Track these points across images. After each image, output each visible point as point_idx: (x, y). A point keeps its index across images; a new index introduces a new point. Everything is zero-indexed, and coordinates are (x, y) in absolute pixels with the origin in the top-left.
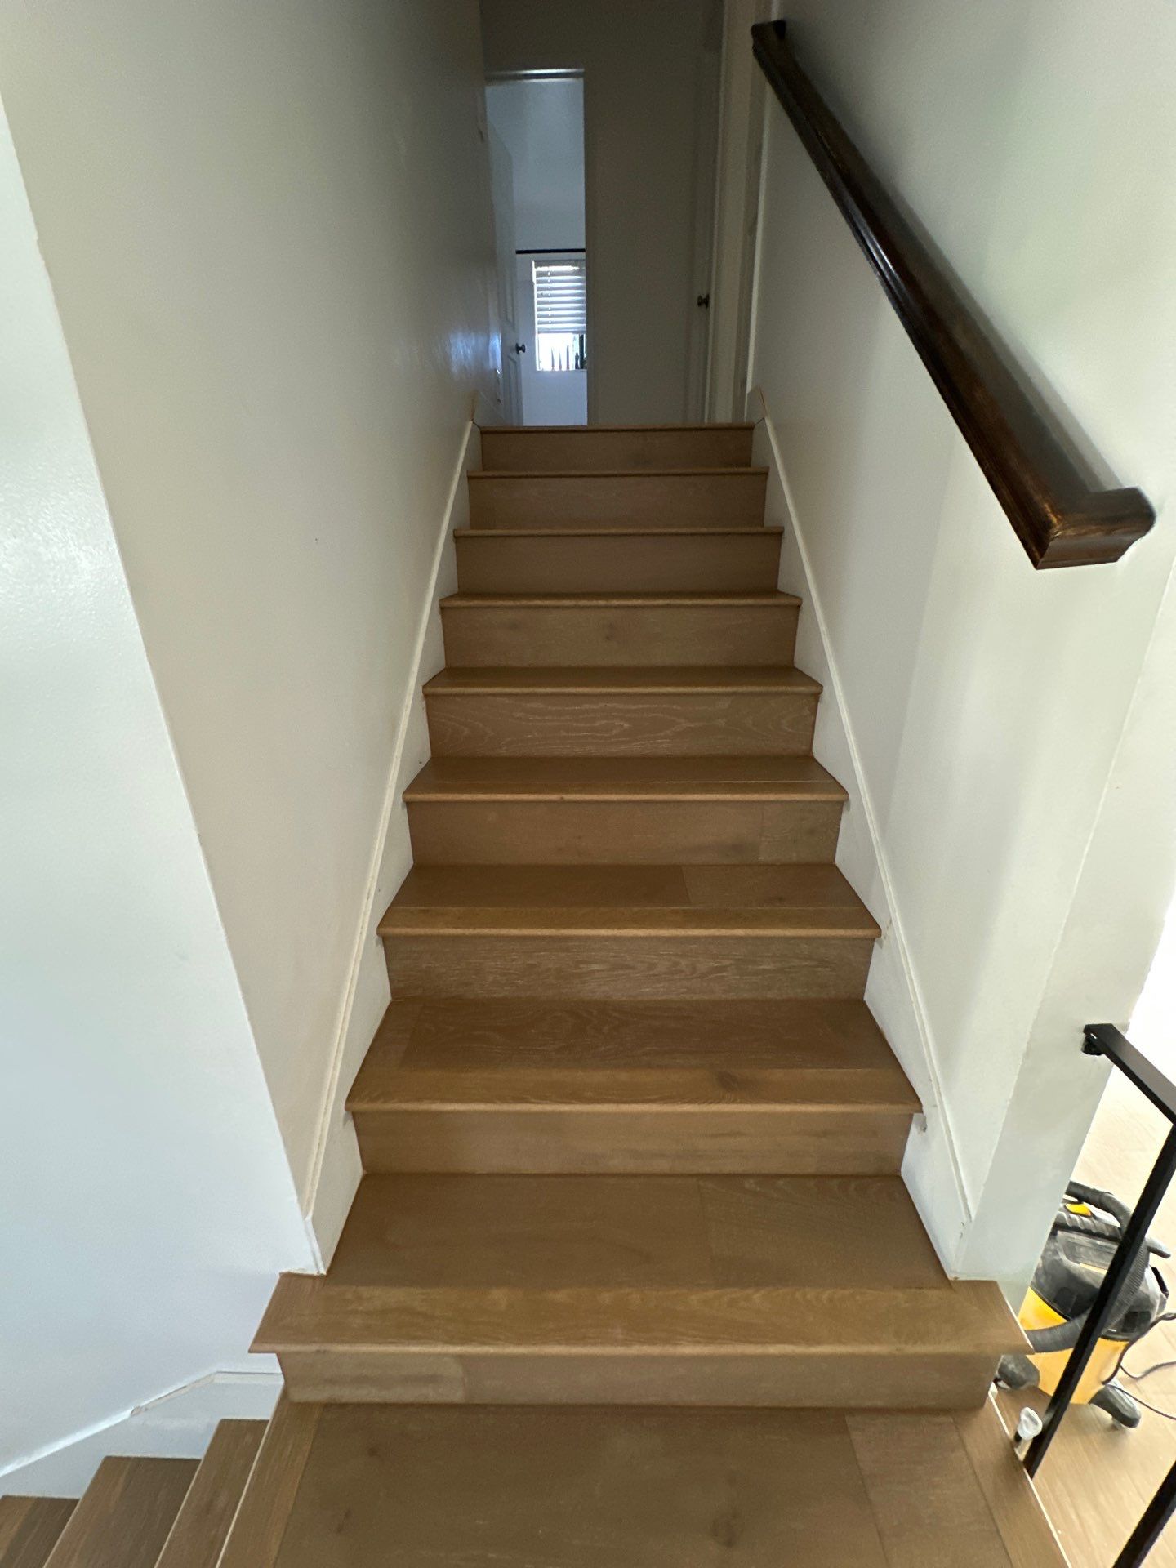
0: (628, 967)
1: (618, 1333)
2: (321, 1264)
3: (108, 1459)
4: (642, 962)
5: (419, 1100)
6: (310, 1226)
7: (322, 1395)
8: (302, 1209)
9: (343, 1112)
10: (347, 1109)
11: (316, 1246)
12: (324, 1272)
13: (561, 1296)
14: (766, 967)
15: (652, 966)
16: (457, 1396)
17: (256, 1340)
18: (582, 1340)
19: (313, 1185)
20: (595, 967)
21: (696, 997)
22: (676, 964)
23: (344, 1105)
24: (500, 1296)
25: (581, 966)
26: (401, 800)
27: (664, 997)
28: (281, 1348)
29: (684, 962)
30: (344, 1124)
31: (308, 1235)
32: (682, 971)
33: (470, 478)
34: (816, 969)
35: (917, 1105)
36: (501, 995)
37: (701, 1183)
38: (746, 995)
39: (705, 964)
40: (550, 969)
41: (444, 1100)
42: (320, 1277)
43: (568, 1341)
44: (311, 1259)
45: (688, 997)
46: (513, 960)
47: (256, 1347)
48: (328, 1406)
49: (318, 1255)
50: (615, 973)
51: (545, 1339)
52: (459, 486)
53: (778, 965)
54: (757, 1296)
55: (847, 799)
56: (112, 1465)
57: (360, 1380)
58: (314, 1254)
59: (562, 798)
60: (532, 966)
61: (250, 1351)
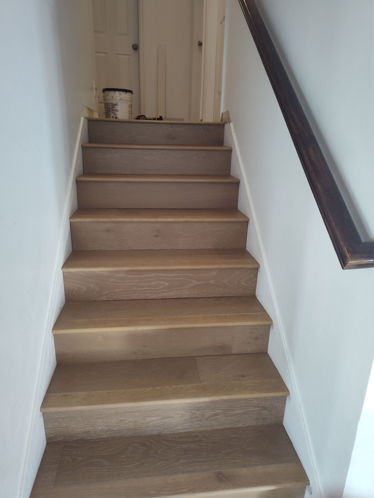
14: (237, 412)
29: (198, 413)
32: (197, 417)
33: (83, 147)
53: (243, 411)
55: (272, 324)
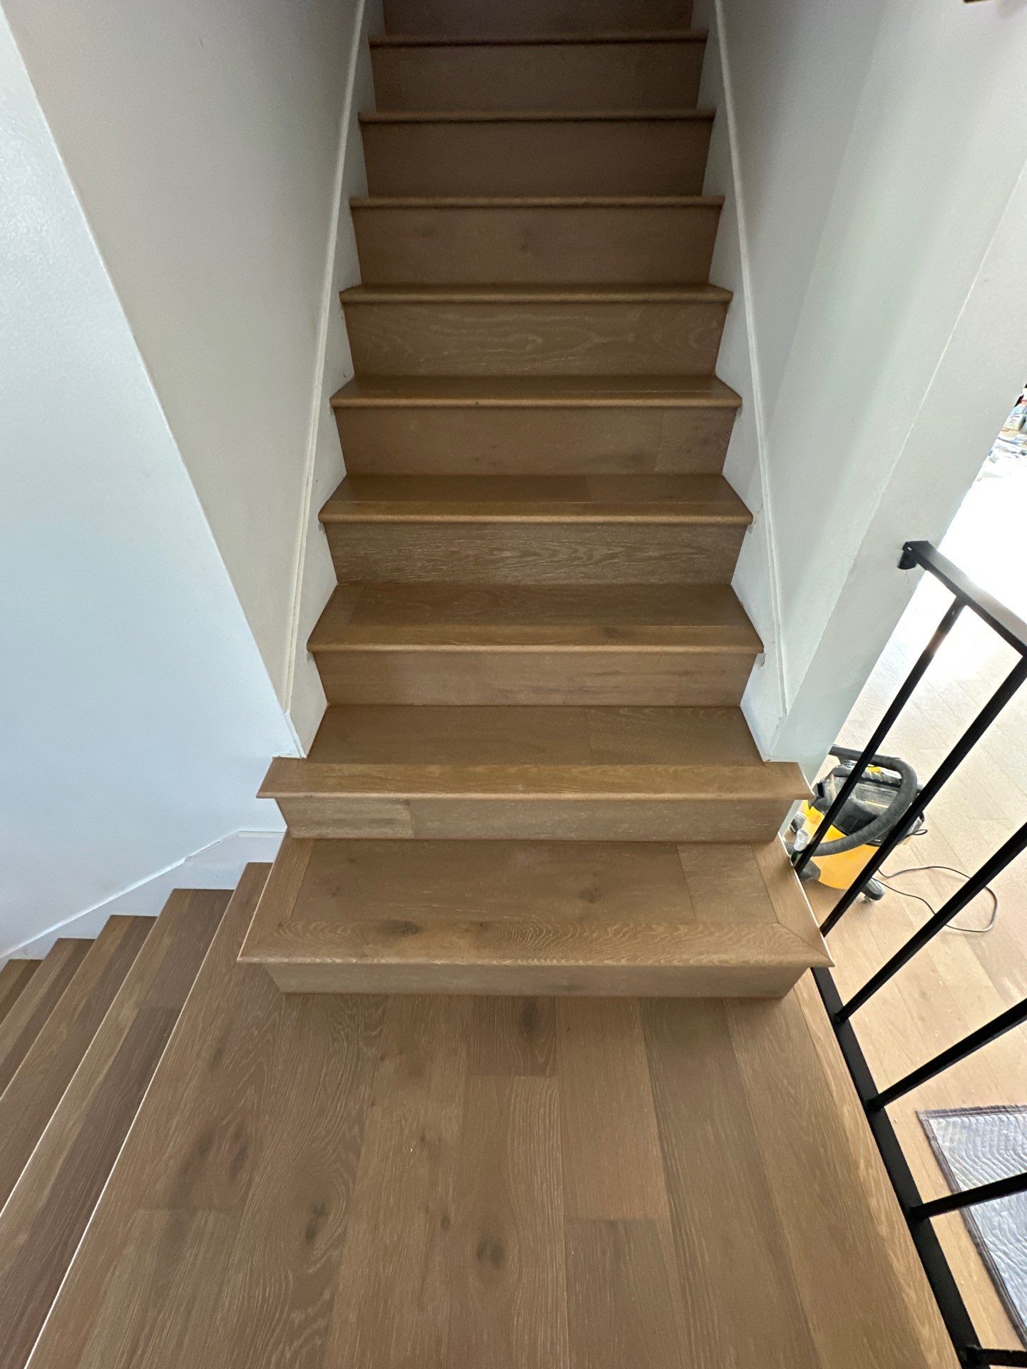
0: (536, 554)
1: (520, 787)
2: (301, 749)
3: (175, 890)
4: (547, 549)
5: (367, 643)
6: (290, 720)
7: (314, 833)
8: (281, 705)
9: (306, 652)
10: (308, 649)
11: (296, 736)
12: (305, 756)
13: (480, 769)
14: (651, 554)
15: (555, 553)
16: (408, 833)
17: (261, 790)
18: (495, 791)
19: (287, 692)
20: (508, 554)
21: (592, 582)
22: (576, 551)
23: (306, 646)
24: (435, 769)
25: (495, 553)
26: (329, 405)
27: (565, 582)
28: (279, 795)
29: (582, 550)
30: (308, 661)
31: (290, 728)
32: (580, 558)
33: (373, 46)
34: (693, 556)
35: (760, 648)
36: (428, 580)
37: (586, 710)
38: (633, 580)
39: (602, 551)
40: (468, 556)
41: (384, 643)
42: (303, 759)
43: (485, 791)
44: (294, 745)
45: (585, 581)
46: (437, 547)
47: (262, 794)
48: (319, 840)
49: (299, 744)
50: (524, 559)
51: (467, 790)
52: (359, 52)
53: (662, 552)
54: (621, 769)
55: (741, 406)
56: (178, 894)
57: (339, 823)
58: (295, 742)
59: (477, 403)
60: (455, 553)
61: (258, 797)
